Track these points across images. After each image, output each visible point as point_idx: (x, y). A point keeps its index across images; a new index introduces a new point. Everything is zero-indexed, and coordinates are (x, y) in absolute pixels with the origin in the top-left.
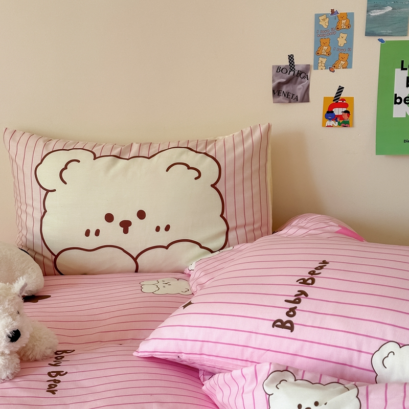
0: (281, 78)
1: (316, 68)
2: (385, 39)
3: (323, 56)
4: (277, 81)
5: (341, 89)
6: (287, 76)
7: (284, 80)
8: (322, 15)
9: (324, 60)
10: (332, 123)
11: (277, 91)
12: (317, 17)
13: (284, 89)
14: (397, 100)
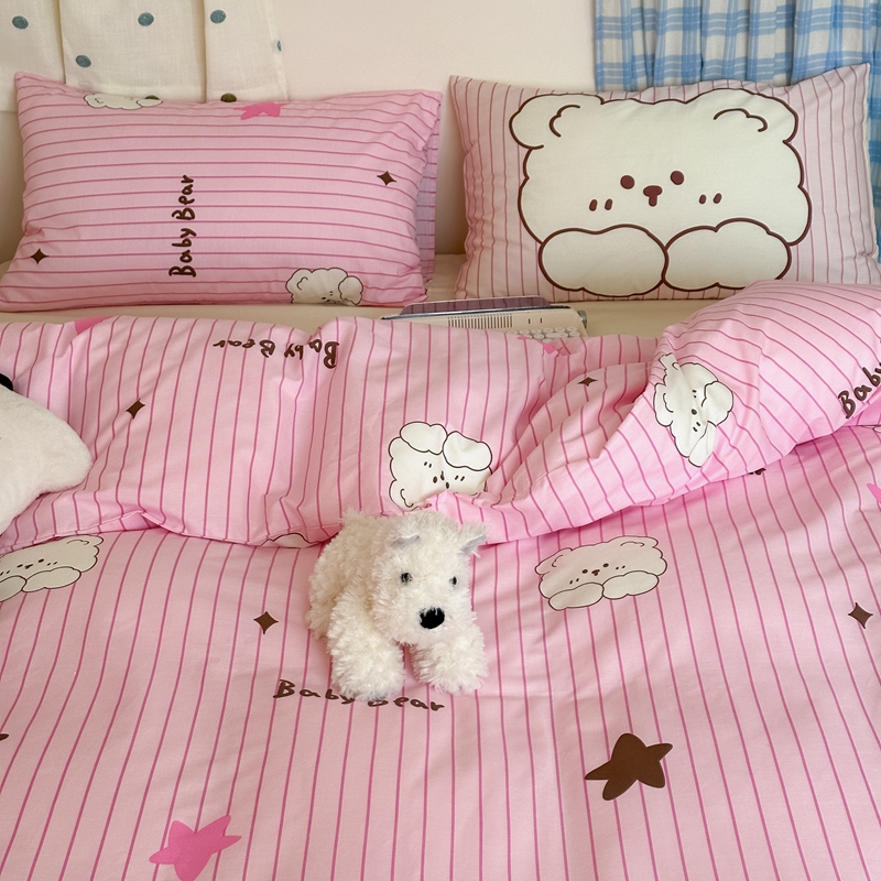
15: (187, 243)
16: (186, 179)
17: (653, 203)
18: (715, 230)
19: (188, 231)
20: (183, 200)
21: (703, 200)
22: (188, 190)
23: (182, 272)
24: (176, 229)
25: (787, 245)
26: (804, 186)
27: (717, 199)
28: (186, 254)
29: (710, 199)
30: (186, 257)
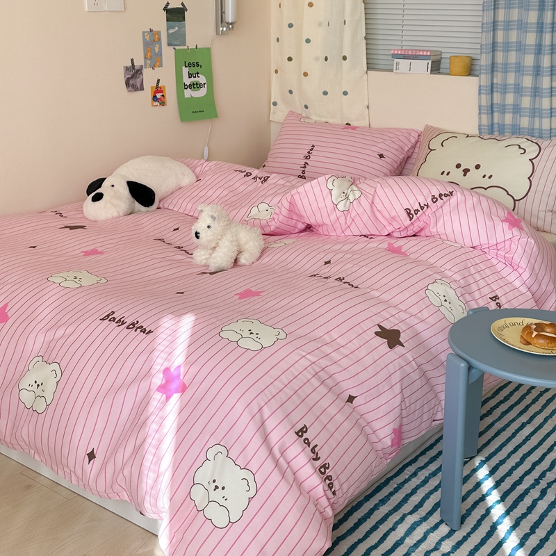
0: (129, 74)
1: (146, 68)
2: (177, 48)
3: (149, 59)
4: (127, 77)
5: (159, 80)
6: (131, 73)
7: (130, 76)
8: (146, 32)
9: (149, 62)
10: (156, 103)
11: (127, 84)
12: (144, 33)
13: (131, 82)
14: (186, 87)
15: (305, 167)
16: (313, 146)
17: (465, 175)
18: (486, 189)
19: (306, 163)
20: (309, 153)
21: (484, 176)
22: (312, 150)
23: (302, 177)
24: (303, 162)
25: (515, 200)
26: (531, 178)
27: (490, 177)
28: (304, 171)
29: (487, 177)
30: (303, 172)
